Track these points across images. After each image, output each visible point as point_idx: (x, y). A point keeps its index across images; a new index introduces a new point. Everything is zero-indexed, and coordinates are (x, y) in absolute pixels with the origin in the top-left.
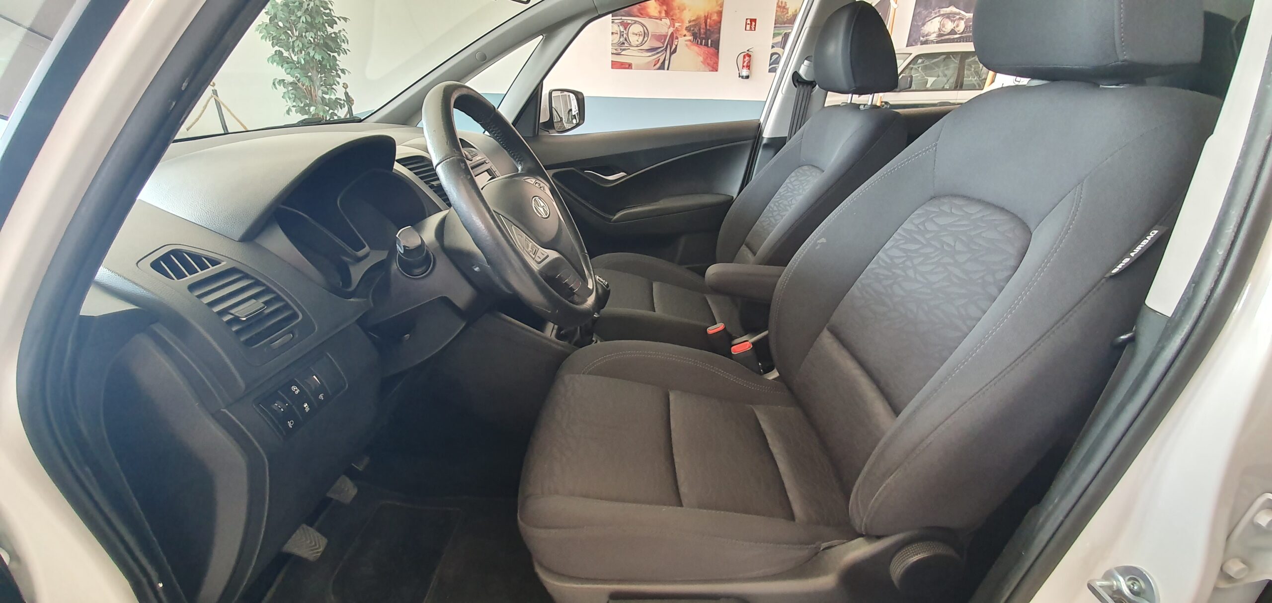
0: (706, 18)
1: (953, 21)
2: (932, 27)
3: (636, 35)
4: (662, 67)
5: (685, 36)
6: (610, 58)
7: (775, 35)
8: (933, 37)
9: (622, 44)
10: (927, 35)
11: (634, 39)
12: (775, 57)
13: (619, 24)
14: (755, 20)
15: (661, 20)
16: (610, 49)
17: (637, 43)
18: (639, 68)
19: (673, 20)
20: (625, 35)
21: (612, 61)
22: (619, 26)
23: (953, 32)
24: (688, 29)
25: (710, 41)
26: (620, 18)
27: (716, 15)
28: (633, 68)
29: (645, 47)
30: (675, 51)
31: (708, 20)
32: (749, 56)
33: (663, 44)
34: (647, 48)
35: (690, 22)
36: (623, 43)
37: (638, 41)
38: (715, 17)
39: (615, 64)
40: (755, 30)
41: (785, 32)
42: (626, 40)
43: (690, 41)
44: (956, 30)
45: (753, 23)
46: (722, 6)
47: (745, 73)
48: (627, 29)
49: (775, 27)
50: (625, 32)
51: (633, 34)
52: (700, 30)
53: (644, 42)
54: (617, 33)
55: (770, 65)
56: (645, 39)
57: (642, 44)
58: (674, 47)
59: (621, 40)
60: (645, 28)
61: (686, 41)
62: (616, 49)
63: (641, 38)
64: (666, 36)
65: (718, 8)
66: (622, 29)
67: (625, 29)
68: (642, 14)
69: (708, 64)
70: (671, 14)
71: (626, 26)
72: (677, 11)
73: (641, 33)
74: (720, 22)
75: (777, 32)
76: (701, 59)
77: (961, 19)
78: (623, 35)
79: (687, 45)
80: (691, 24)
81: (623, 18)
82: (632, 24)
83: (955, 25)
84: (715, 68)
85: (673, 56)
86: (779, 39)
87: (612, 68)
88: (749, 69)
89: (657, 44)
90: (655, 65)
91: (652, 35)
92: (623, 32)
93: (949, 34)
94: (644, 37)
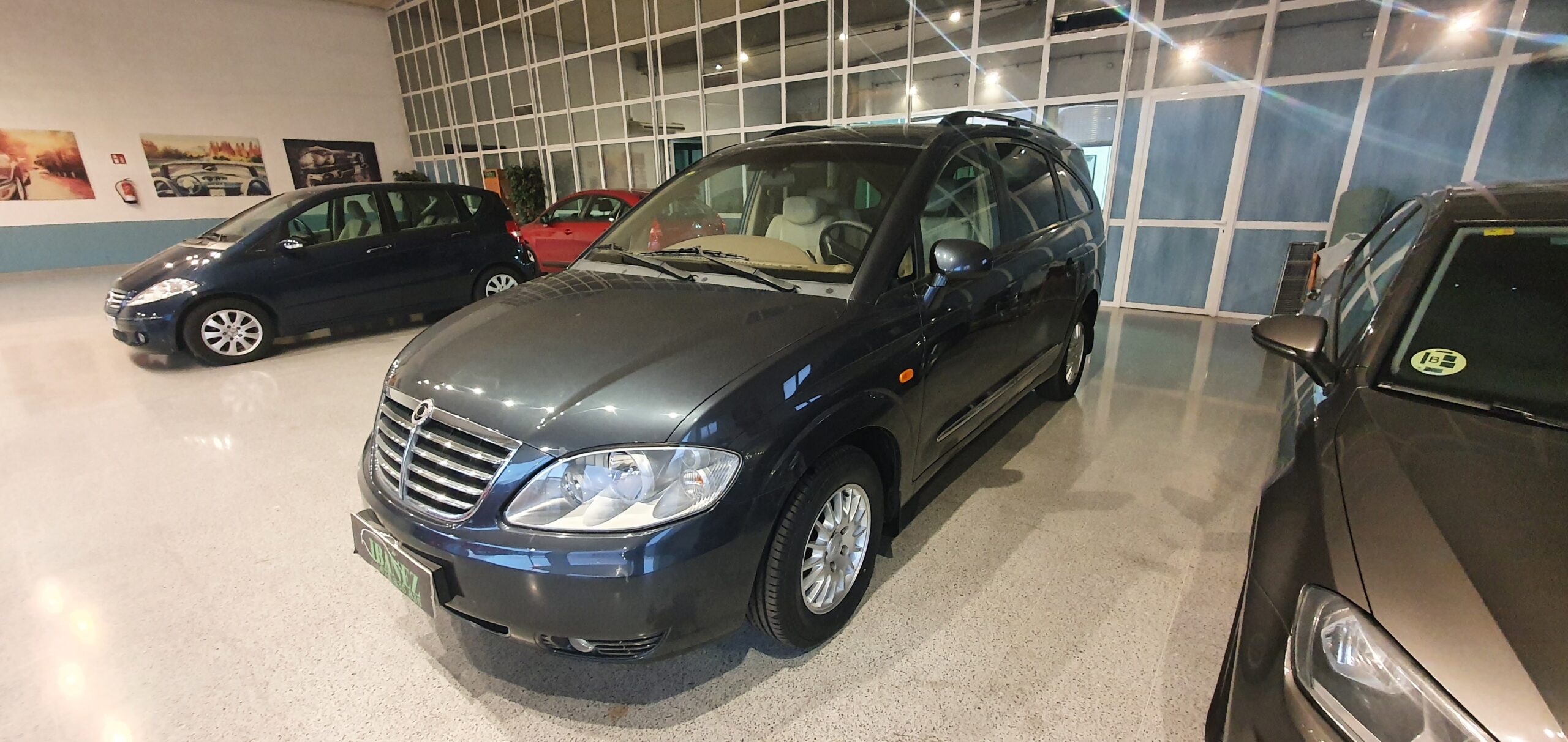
0: (59, 155)
1: (322, 155)
2: (308, 159)
4: (16, 197)
5: (36, 169)
7: (151, 167)
8: (311, 167)
10: (307, 165)
12: (160, 184)
14: (122, 156)
19: (13, 156)
23: (326, 163)
24: (35, 163)
25: (73, 173)
27: (70, 151)
30: (28, 182)
31: (63, 156)
32: (129, 185)
35: (38, 157)
38: (70, 153)
40: (125, 163)
41: (162, 164)
43: (44, 173)
44: (329, 161)
45: (121, 159)
46: (75, 143)
47: (130, 198)
49: (148, 161)
52: (54, 164)
55: (157, 190)
58: (25, 180)
61: (41, 173)
64: (8, 171)
65: (70, 146)
69: (81, 193)
70: (8, 149)
72: (15, 148)
74: (78, 157)
75: (151, 164)
76: (66, 189)
77: (329, 154)
79: (43, 177)
80: (41, 159)
83: (326, 157)
84: (90, 196)
85: (28, 188)
86: (158, 170)
88: (133, 195)
90: (4, 196)
93: (323, 165)
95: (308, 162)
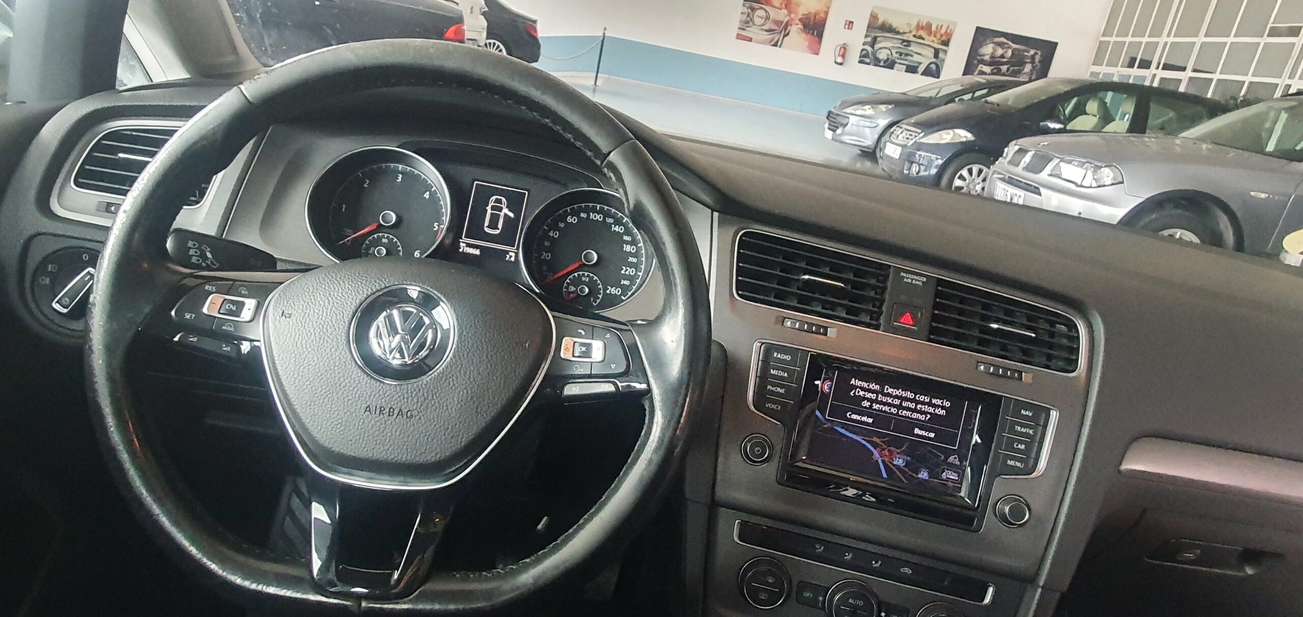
0: (816, 15)
1: (1003, 49)
2: (987, 50)
3: (760, 17)
4: (775, 45)
5: (797, 24)
6: (735, 31)
7: (866, 36)
8: (987, 58)
9: (747, 22)
10: (984, 55)
11: (758, 21)
12: (864, 52)
13: (748, 7)
14: (852, 23)
15: (781, 10)
16: (737, 24)
17: (760, 24)
18: (757, 42)
19: (790, 13)
20: (751, 16)
22: (747, 9)
23: (1002, 56)
24: (800, 20)
25: (816, 32)
26: (750, 3)
27: (823, 13)
28: (753, 42)
29: (766, 27)
30: (788, 34)
31: (817, 17)
32: (845, 48)
33: (780, 28)
34: (767, 29)
35: (803, 15)
36: (749, 22)
37: (760, 22)
38: (822, 15)
39: (738, 36)
40: (851, 30)
41: (874, 35)
42: (751, 20)
43: (800, 29)
44: (1005, 55)
45: (851, 25)
46: (828, 8)
47: (839, 60)
48: (753, 12)
49: (867, 30)
51: (758, 16)
52: (809, 22)
53: (765, 24)
54: (745, 14)
55: (860, 57)
56: (767, 21)
57: (763, 25)
58: (787, 31)
60: (767, 14)
61: (797, 28)
62: (742, 26)
63: (763, 20)
64: (782, 22)
65: (826, 10)
66: (750, 11)
68: (767, 3)
69: (813, 49)
70: (790, 7)
71: (753, 9)
72: (794, 6)
73: (764, 17)
74: (825, 20)
75: (868, 34)
76: (807, 44)
77: (1009, 48)
78: (749, 16)
79: (798, 33)
80: (804, 17)
81: (752, 3)
82: (757, 9)
83: (1005, 50)
84: (817, 52)
85: (786, 38)
86: (869, 39)
87: (737, 39)
88: (843, 58)
89: (774, 27)
90: (770, 42)
91: (772, 20)
92: (750, 14)
93: (999, 57)
95: (986, 53)
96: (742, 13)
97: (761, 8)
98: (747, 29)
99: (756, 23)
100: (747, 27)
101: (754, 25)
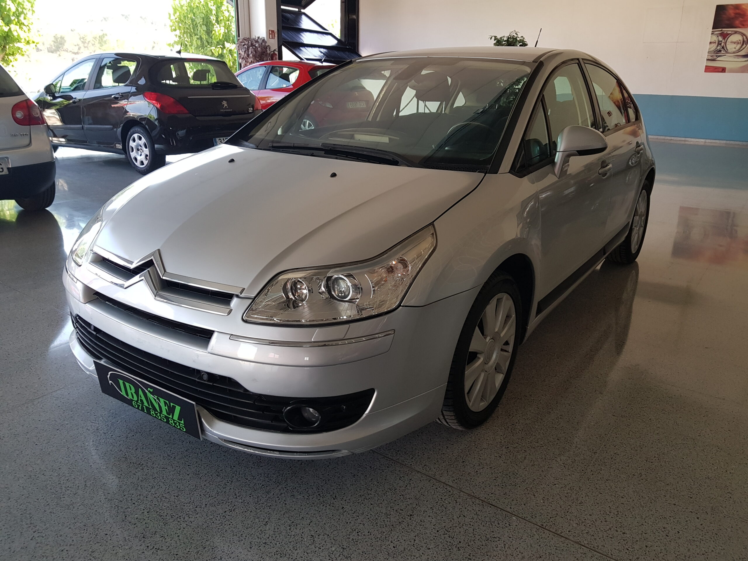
3: (735, 43)
6: (705, 63)
9: (718, 51)
11: (731, 47)
13: (719, 35)
16: (706, 56)
17: (734, 50)
18: (732, 71)
20: (722, 44)
21: (706, 66)
22: (718, 36)
26: (721, 29)
28: (726, 71)
29: (743, 53)
34: (744, 54)
36: (720, 51)
37: (735, 48)
39: (708, 69)
42: (723, 48)
48: (726, 39)
50: (723, 41)
51: (732, 42)
53: (742, 49)
54: (715, 43)
56: (744, 47)
57: (739, 51)
59: (718, 48)
60: (745, 37)
62: (712, 56)
63: (739, 46)
66: (720, 39)
67: (724, 39)
68: (743, 25)
71: (725, 36)
73: (739, 42)
78: (721, 44)
81: (723, 29)
82: (731, 34)
87: (705, 71)
92: (722, 41)
94: (743, 45)
96: (710, 43)
97: (736, 32)
98: (719, 59)
99: (729, 51)
100: (719, 56)
101: (727, 52)
